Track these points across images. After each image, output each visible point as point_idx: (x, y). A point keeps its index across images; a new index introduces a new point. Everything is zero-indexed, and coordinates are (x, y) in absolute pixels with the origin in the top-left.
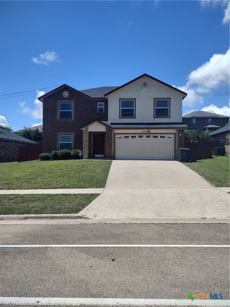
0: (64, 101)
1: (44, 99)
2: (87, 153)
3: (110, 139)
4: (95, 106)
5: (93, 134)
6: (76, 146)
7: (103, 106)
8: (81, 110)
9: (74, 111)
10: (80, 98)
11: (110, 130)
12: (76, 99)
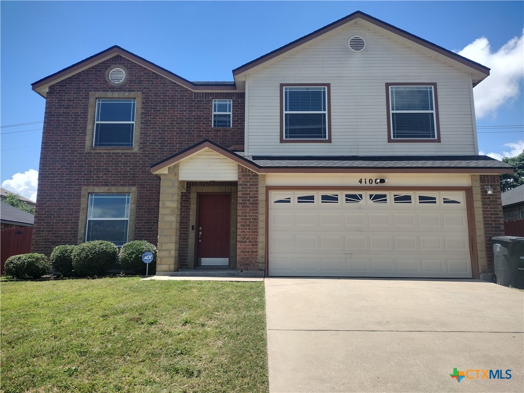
0: (109, 94)
1: (49, 88)
2: (173, 253)
3: (251, 203)
4: (205, 108)
5: (198, 193)
6: (142, 231)
7: (230, 111)
8: (162, 121)
9: (142, 123)
10: (159, 86)
11: (253, 176)
12: (148, 88)
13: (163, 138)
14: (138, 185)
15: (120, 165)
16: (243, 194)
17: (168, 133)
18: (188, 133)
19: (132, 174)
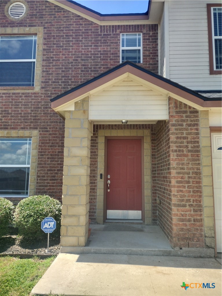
0: (9, 30)
3: (189, 151)
4: (112, 43)
5: (106, 137)
6: (45, 180)
7: (139, 46)
8: (65, 57)
9: (43, 60)
10: (62, 20)
11: (191, 112)
12: (50, 23)
13: (66, 77)
14: (40, 128)
15: (20, 106)
16: (177, 138)
17: (72, 71)
18: (94, 71)
19: (33, 116)
